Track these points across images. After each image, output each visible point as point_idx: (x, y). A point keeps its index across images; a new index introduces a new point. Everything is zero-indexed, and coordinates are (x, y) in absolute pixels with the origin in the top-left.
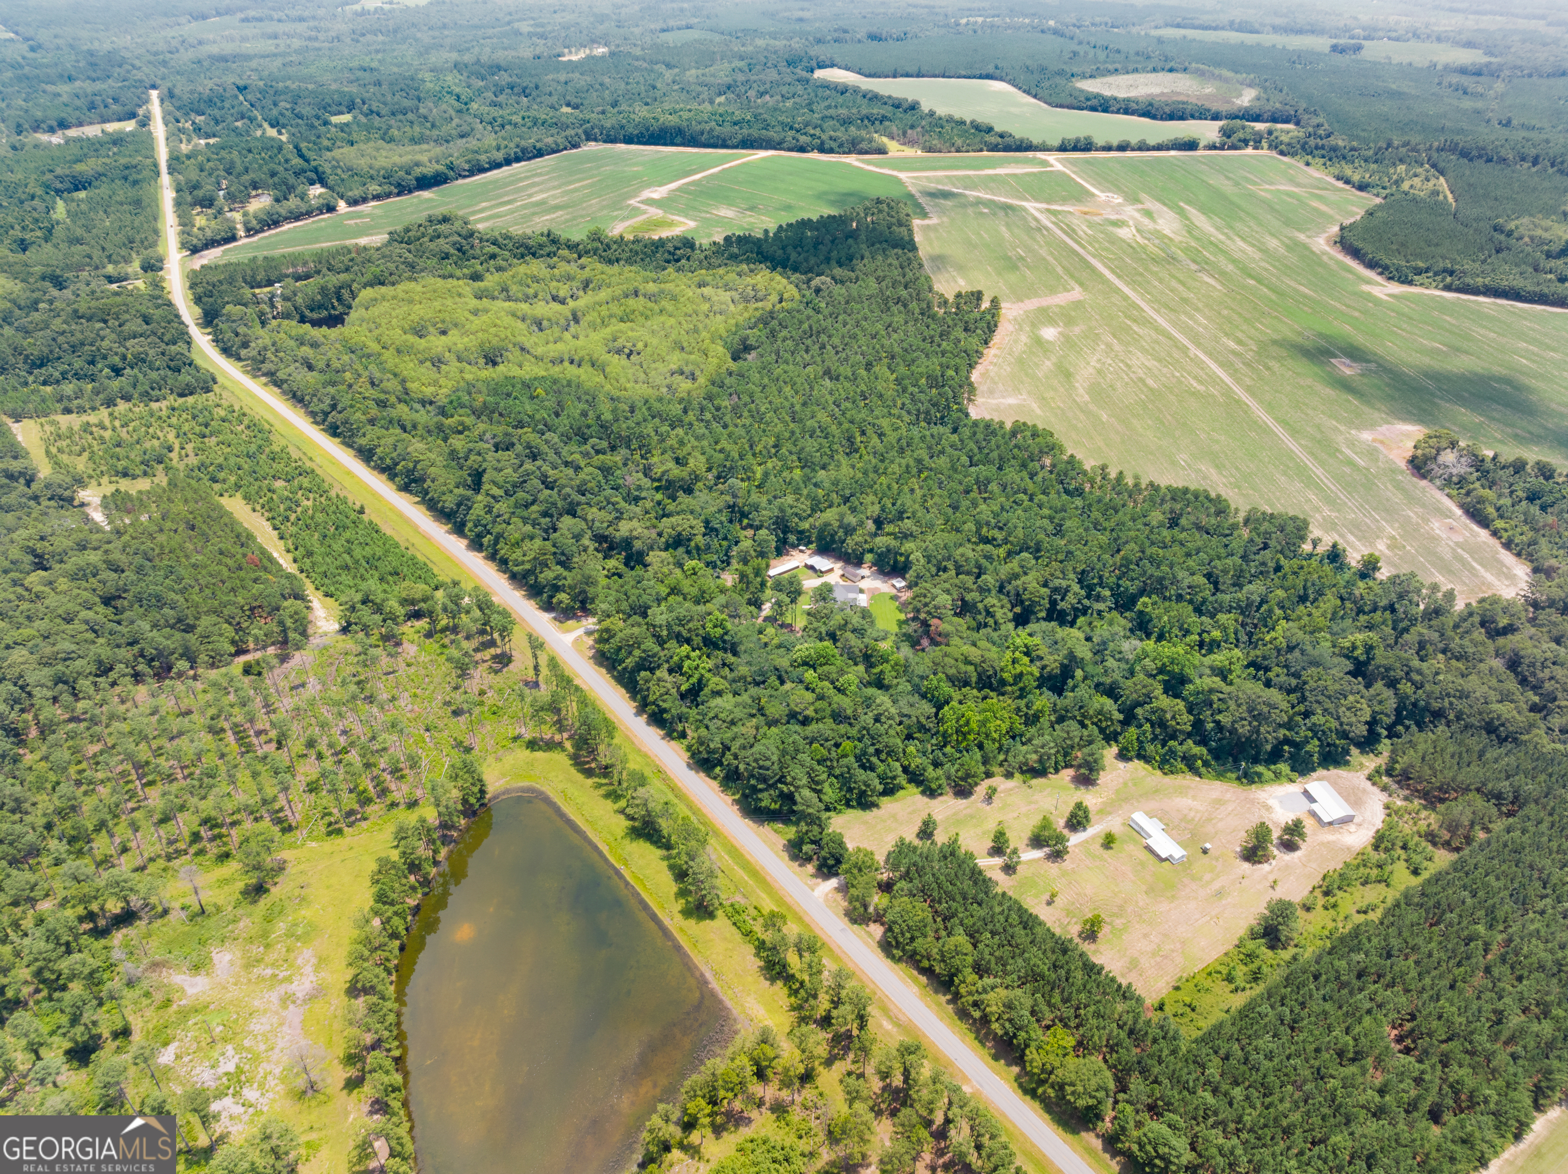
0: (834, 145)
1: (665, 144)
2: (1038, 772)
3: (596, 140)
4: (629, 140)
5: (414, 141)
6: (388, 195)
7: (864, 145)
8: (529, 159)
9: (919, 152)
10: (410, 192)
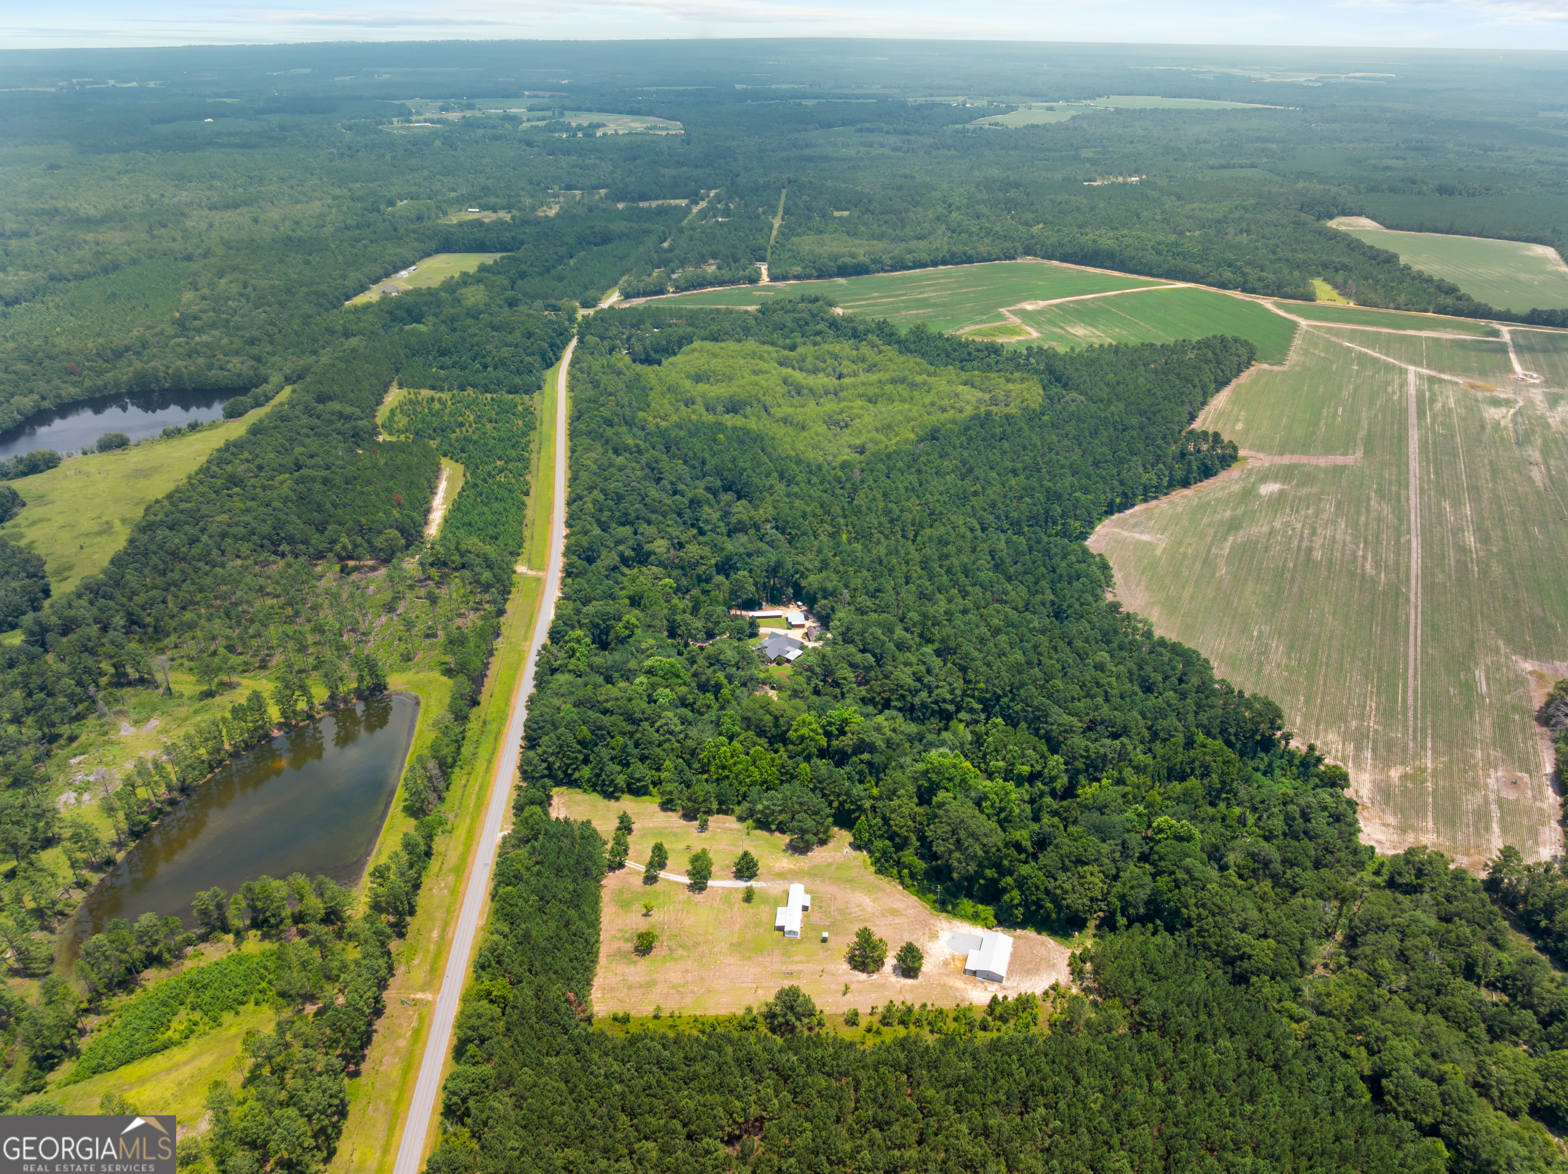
0: (1259, 285)
1: (1094, 266)
2: (763, 824)
3: (1035, 255)
4: (1063, 259)
5: (873, 237)
6: (809, 277)
7: (1288, 290)
8: (957, 264)
9: (1352, 305)
10: (831, 276)
